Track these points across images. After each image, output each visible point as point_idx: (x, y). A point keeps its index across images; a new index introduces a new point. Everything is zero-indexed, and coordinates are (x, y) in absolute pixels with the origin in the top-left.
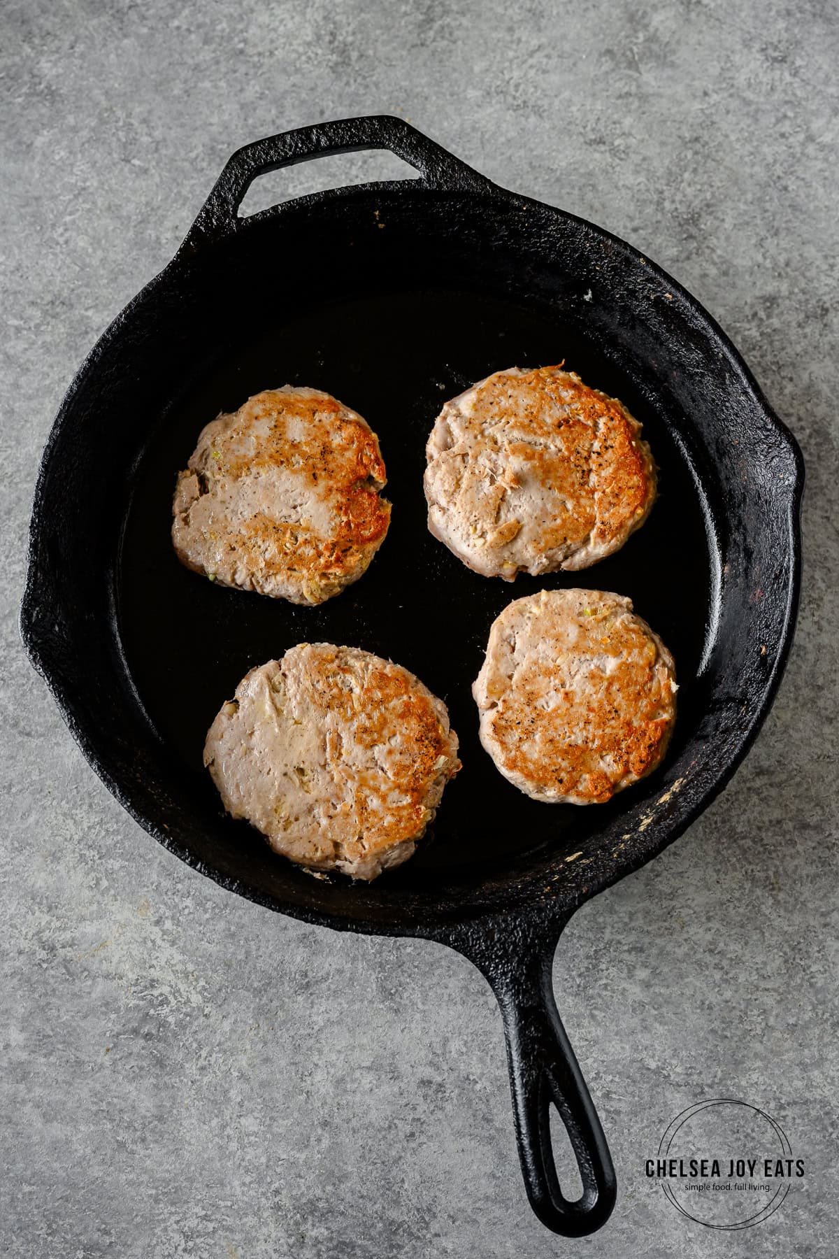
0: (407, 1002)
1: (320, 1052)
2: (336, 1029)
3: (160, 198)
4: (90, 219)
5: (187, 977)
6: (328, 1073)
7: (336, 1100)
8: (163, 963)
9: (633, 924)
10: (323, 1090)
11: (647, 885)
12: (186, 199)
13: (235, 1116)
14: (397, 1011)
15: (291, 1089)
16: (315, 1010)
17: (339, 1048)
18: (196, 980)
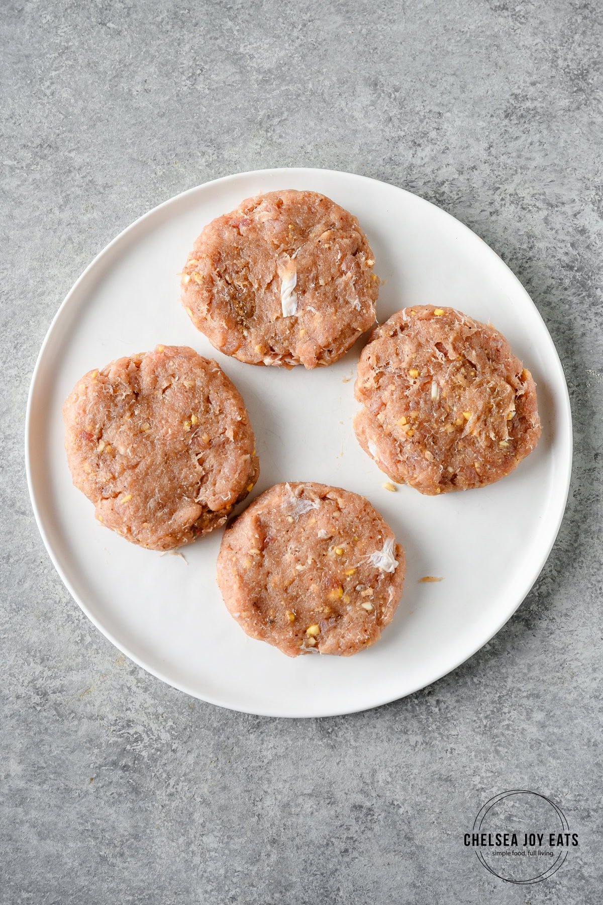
0: (342, 739)
1: (269, 781)
2: (282, 762)
3: (131, 56)
4: (72, 74)
5: (157, 718)
6: (276, 799)
7: (283, 822)
8: (137, 707)
9: (530, 675)
10: (271, 814)
11: (543, 641)
12: (153, 57)
13: (198, 835)
14: (333, 747)
15: (245, 812)
16: (265, 746)
17: (285, 778)
18: (165, 721)
